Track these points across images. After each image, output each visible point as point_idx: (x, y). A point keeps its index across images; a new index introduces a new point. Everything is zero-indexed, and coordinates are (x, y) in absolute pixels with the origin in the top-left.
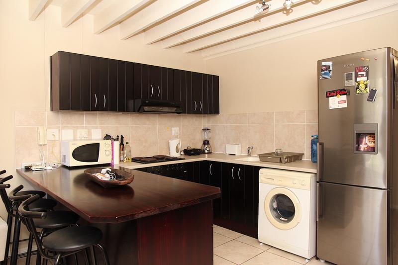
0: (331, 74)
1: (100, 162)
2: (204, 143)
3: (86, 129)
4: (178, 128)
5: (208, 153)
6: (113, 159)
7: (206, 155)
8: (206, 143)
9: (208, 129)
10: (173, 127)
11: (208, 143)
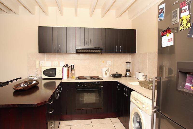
0: (164, 15)
1: (56, 77)
2: (127, 71)
3: (57, 61)
4: (111, 61)
5: (129, 77)
6: (63, 76)
7: (128, 78)
8: (128, 70)
9: (129, 62)
10: (107, 60)
11: (129, 71)
